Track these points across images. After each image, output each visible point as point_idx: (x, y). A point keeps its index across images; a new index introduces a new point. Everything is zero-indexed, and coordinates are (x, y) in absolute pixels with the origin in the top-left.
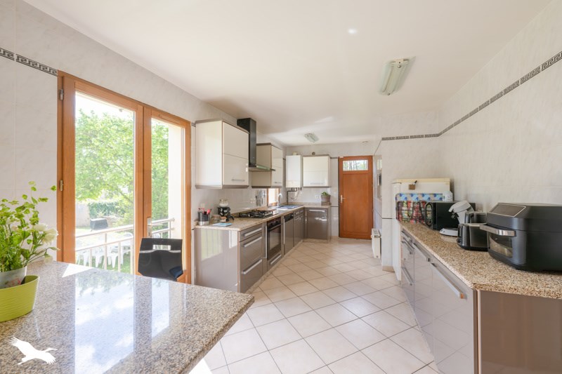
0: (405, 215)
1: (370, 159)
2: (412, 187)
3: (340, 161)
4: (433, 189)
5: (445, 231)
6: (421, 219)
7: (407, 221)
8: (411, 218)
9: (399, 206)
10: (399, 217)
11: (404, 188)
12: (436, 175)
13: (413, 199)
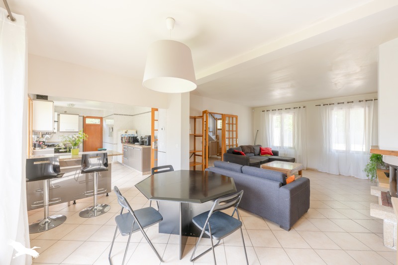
0: (124, 141)
1: (101, 119)
2: (126, 132)
3: (84, 118)
4: (132, 133)
5: (136, 143)
6: (129, 142)
7: (125, 143)
8: (126, 142)
9: (122, 138)
10: (122, 142)
11: (123, 133)
12: (132, 129)
13: (126, 136)
